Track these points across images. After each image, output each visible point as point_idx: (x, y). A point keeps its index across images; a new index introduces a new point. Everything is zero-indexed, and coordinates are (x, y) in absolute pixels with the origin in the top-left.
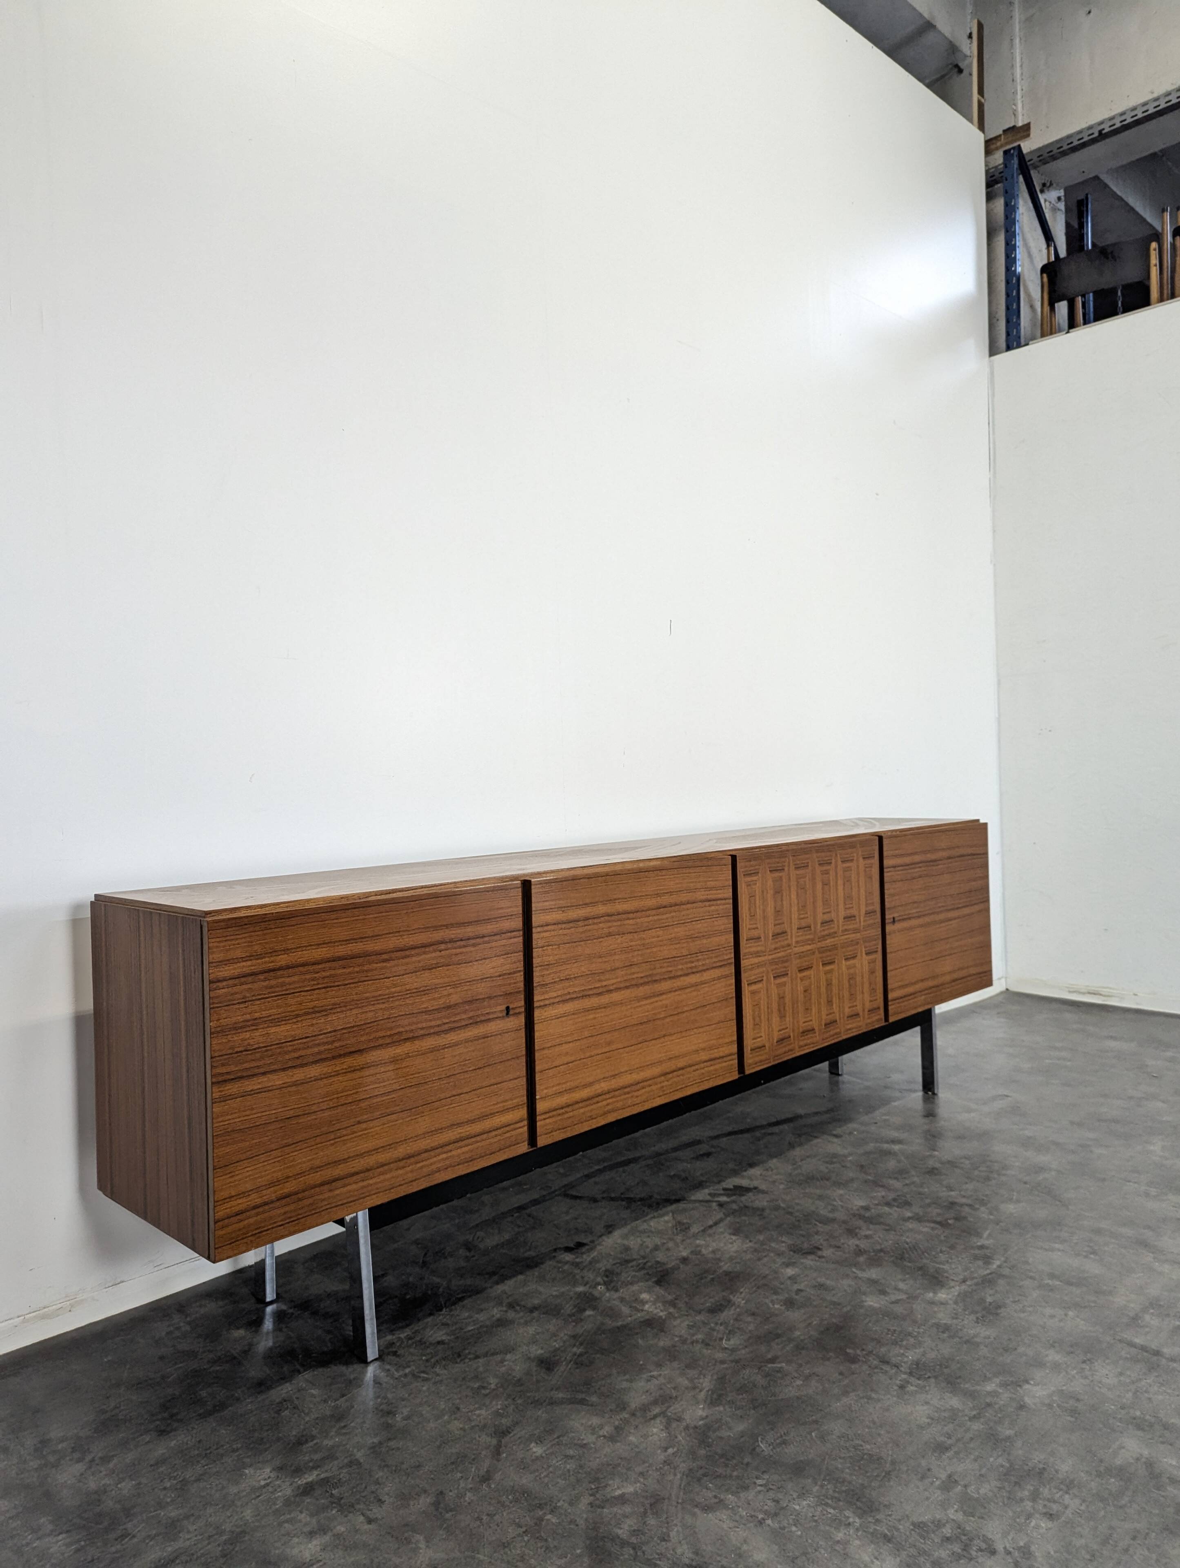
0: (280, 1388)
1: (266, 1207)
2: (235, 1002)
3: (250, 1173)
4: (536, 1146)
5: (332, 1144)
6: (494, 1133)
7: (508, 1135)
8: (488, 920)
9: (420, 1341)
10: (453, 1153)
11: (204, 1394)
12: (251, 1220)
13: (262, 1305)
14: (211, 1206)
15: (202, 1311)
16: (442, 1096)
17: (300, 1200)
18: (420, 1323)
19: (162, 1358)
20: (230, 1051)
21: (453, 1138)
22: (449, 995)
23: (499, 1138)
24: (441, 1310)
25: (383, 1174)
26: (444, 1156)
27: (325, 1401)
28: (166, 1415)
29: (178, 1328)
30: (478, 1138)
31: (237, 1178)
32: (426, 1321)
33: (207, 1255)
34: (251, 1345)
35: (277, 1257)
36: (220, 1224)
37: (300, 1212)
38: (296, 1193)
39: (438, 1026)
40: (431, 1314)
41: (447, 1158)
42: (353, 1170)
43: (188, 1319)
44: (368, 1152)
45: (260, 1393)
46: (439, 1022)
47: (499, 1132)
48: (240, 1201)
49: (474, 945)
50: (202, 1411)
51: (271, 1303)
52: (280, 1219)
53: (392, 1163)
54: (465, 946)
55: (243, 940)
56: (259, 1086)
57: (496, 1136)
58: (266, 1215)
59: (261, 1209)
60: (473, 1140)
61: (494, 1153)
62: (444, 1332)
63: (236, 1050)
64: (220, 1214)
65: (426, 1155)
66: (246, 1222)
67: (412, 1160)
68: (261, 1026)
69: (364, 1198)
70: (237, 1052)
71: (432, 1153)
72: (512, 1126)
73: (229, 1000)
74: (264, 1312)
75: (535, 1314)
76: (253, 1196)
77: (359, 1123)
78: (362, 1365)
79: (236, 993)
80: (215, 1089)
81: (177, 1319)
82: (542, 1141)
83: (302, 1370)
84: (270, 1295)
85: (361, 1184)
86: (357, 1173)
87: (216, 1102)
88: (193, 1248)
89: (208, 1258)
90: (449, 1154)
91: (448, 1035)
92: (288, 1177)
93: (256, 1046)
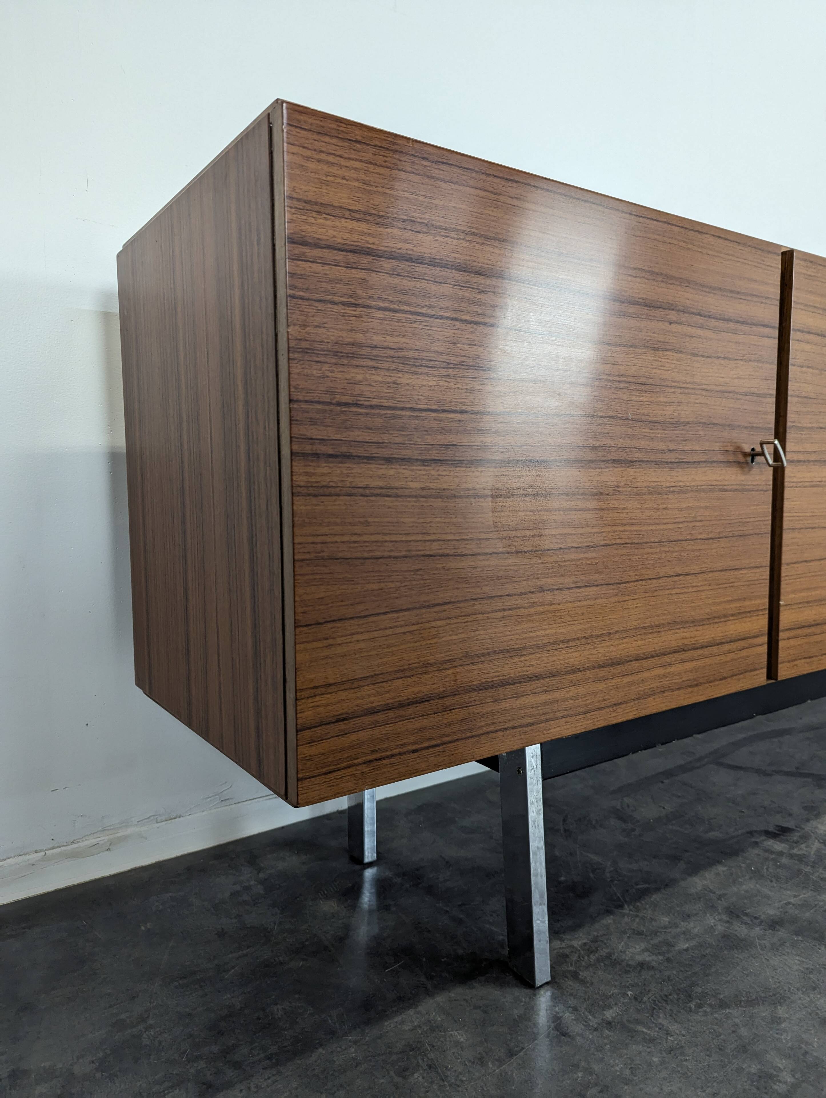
0: (398, 1019)
1: (391, 714)
2: (336, 299)
3: (362, 645)
4: (776, 679)
5: (500, 619)
6: (727, 647)
7: (744, 653)
8: (735, 294)
9: (609, 956)
10: (672, 669)
11: (278, 1010)
12: (363, 735)
13: (358, 867)
14: (291, 696)
15: (281, 866)
16: (662, 572)
17: (446, 709)
18: (597, 926)
19: (221, 934)
20: (327, 398)
21: (674, 644)
22: (680, 403)
23: (732, 656)
24: (621, 907)
25: (575, 684)
26: (660, 671)
27: (481, 1061)
28: (215, 1049)
29: (247, 888)
30: (706, 651)
31: (339, 650)
32: (604, 922)
33: (283, 792)
34: (347, 928)
35: (378, 802)
36: (307, 733)
37: (448, 731)
38: (442, 696)
39: (662, 451)
40: (608, 912)
41: (665, 676)
42: (531, 671)
43: (261, 875)
44: (554, 643)
45: (368, 1022)
46: (662, 446)
47: (734, 646)
48: (343, 695)
49: (716, 330)
50: (273, 1049)
51: (370, 865)
52: (412, 739)
53: (588, 669)
54: (701, 327)
55: (353, 174)
56: (381, 484)
57: (729, 652)
58: (389, 728)
59: (381, 717)
60: (700, 652)
61: (725, 678)
62: (643, 945)
63: (338, 398)
64: (308, 715)
65: (635, 665)
66: (353, 737)
67: (617, 669)
68: (385, 365)
69: (547, 721)
70: (339, 404)
71: (645, 663)
72: (751, 641)
73: (326, 292)
74: (361, 876)
75: (782, 933)
76: (367, 690)
77: (542, 589)
78: (528, 991)
79: (339, 281)
80: (299, 467)
81: (247, 874)
82: (785, 672)
83: (429, 984)
84: (369, 854)
85: (543, 697)
86: (537, 677)
87: (299, 494)
88: (260, 776)
89: (286, 797)
90: (668, 670)
91: (674, 472)
92: (427, 665)
93: (375, 402)
